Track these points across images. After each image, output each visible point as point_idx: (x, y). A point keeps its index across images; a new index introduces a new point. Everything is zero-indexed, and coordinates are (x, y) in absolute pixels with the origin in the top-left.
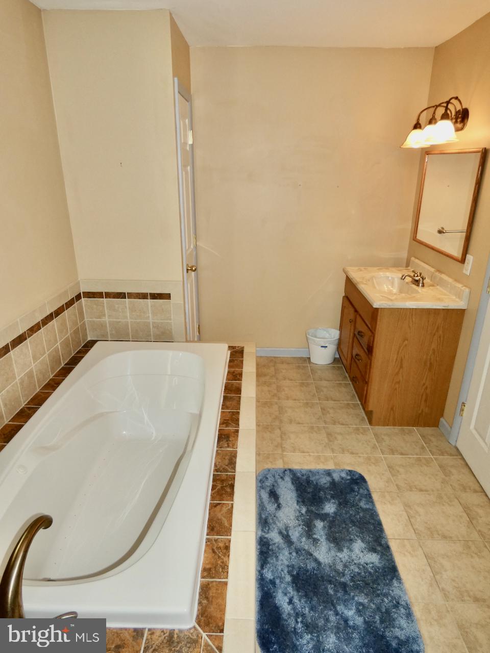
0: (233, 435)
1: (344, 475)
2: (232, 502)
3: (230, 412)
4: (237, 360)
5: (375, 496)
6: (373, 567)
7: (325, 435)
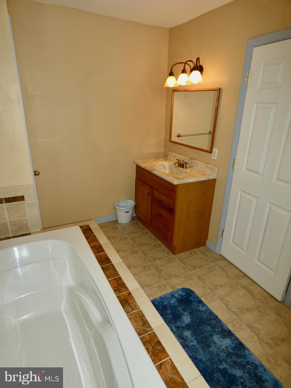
0: (129, 298)
1: (181, 293)
2: (169, 357)
3: (114, 279)
4: (91, 236)
5: (203, 300)
6: (231, 348)
7: (155, 270)
